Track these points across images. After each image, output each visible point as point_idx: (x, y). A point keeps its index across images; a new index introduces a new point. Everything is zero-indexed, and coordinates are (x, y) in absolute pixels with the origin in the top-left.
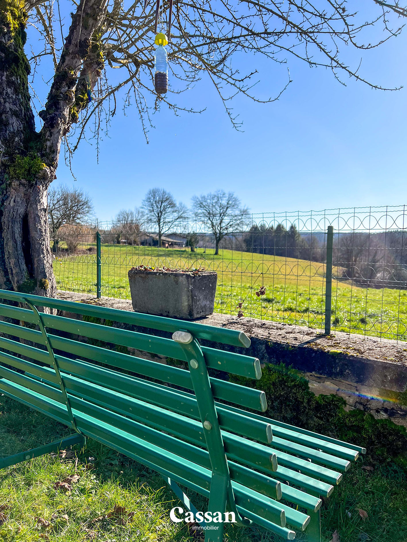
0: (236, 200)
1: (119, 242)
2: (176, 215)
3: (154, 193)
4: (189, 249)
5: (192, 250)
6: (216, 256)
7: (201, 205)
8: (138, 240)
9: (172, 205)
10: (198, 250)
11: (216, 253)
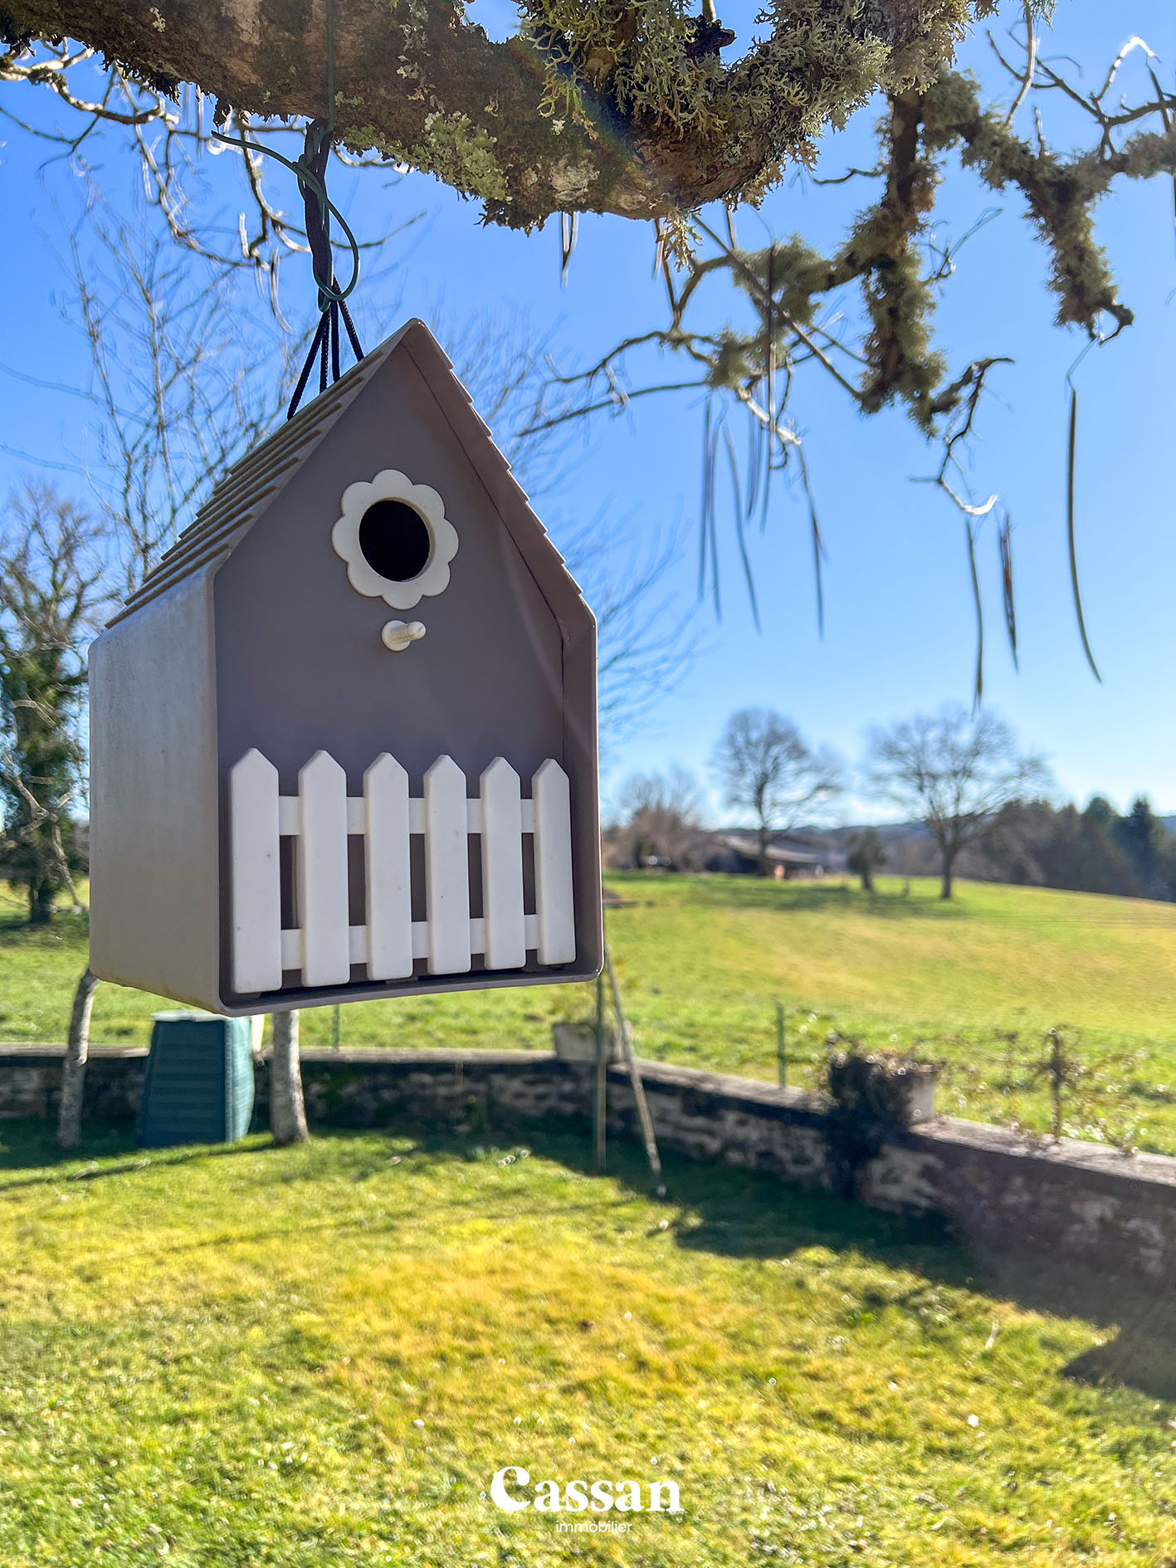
0: (1001, 728)
1: (641, 865)
2: (809, 780)
3: (742, 721)
4: (855, 883)
5: (867, 885)
6: (946, 905)
7: (890, 751)
8: (697, 857)
9: (798, 751)
10: (885, 884)
11: (946, 894)
